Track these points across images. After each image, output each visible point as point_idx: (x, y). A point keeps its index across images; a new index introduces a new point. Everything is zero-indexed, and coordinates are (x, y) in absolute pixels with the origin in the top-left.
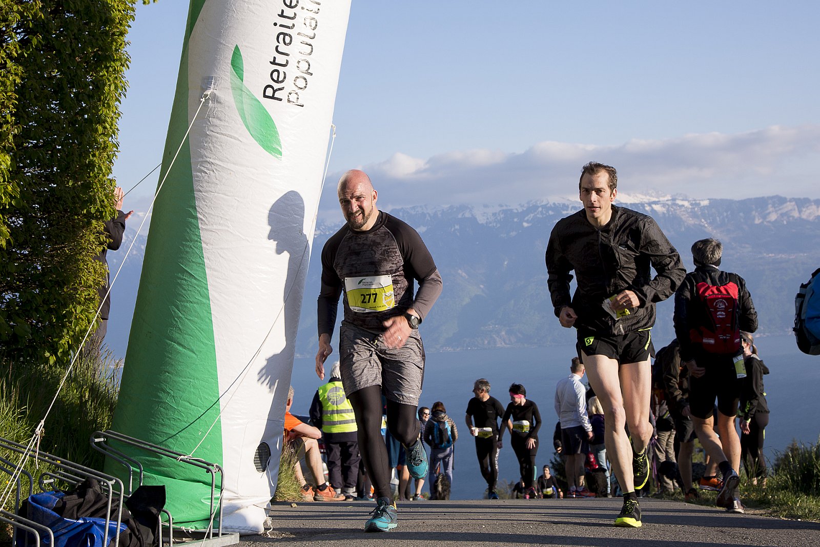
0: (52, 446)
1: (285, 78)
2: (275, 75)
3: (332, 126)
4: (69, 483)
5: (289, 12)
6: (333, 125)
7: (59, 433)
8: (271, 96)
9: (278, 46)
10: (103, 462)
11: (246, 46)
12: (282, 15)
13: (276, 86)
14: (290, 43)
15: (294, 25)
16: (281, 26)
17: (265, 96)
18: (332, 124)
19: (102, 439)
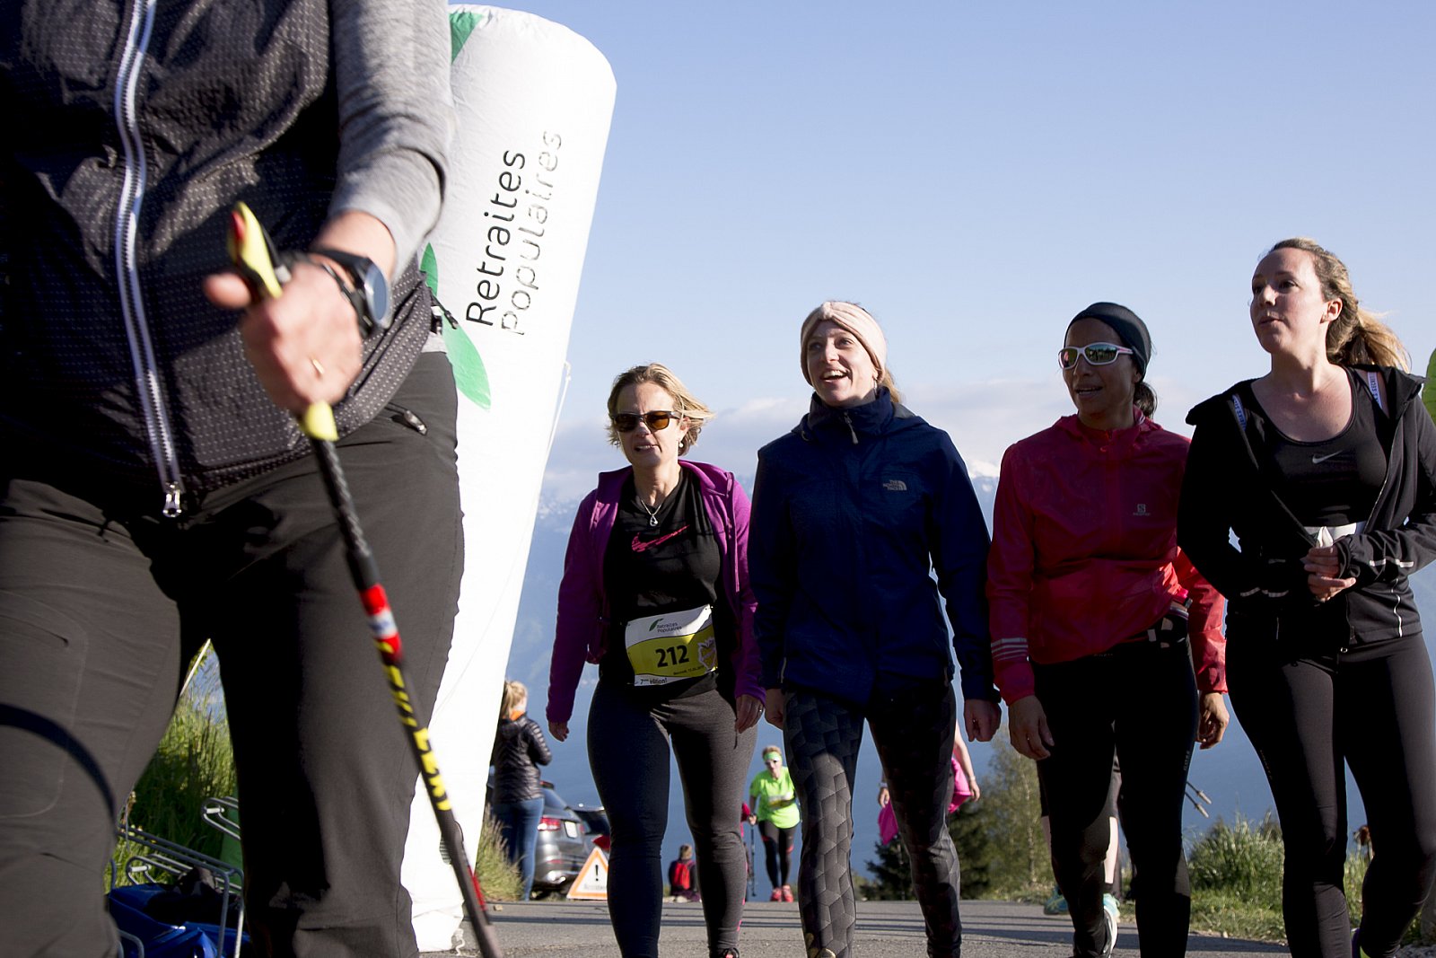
0: (147, 817)
1: (498, 292)
2: (484, 288)
3: (565, 365)
4: (169, 871)
5: (506, 197)
6: (567, 364)
7: (158, 799)
8: (478, 318)
9: (488, 247)
10: (221, 842)
11: (443, 245)
12: (496, 202)
13: (485, 304)
14: (507, 243)
15: (513, 216)
16: (494, 216)
17: (468, 318)
18: (565, 361)
19: (217, 810)
